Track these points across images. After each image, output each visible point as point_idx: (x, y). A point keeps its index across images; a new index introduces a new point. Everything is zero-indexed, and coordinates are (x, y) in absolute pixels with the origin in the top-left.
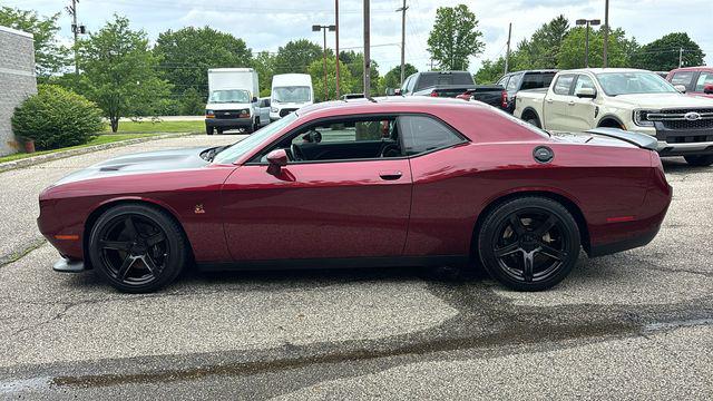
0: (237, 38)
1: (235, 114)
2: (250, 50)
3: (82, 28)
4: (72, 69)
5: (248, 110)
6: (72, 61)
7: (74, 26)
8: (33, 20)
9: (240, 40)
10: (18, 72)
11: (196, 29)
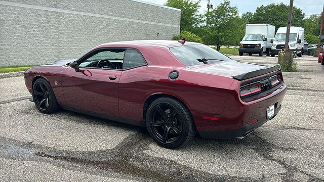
0: (298, 8)
1: (253, 46)
2: (304, 14)
3: (212, 6)
4: (205, 24)
5: (260, 45)
6: (205, 20)
7: (208, 5)
8: (191, 3)
9: (299, 10)
10: (172, 26)
11: (276, 4)
